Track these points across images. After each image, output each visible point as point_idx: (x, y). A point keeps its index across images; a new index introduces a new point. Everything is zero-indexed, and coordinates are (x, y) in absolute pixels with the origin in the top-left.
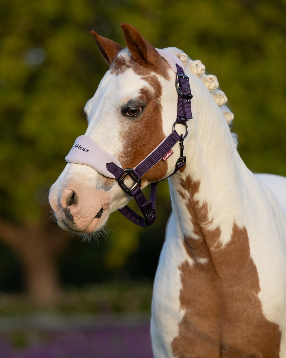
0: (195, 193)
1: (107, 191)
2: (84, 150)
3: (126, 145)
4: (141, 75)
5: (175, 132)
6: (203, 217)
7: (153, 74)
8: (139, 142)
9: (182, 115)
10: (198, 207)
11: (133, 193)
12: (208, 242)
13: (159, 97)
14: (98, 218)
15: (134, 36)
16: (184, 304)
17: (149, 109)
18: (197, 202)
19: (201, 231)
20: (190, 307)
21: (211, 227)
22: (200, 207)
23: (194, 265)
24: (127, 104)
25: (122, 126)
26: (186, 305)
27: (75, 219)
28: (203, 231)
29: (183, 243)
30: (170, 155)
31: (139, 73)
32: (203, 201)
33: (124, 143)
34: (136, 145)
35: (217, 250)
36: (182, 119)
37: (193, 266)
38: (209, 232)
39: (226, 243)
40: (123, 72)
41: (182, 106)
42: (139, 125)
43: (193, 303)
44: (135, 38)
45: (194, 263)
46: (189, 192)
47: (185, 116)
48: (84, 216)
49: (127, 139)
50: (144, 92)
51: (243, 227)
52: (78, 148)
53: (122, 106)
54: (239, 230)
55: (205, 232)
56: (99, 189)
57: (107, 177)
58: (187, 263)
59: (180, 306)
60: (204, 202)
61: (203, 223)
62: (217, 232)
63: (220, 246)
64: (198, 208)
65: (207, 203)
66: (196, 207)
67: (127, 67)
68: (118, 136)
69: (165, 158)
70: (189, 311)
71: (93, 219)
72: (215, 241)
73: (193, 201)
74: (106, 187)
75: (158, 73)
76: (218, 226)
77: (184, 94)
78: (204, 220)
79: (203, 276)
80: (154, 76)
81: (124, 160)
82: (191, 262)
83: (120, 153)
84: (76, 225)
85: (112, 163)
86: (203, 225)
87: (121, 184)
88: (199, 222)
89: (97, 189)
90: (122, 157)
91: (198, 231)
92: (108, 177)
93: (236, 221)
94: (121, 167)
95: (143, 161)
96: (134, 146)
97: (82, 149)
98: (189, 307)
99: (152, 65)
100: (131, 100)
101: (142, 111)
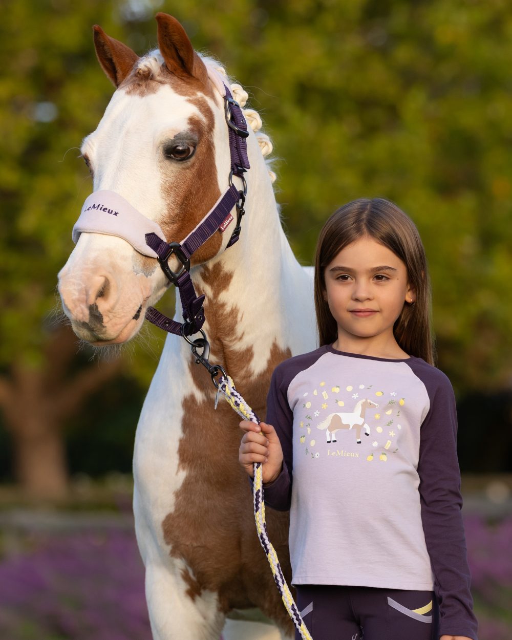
0: (222, 290)
1: (149, 277)
2: (110, 212)
3: (172, 205)
4: (185, 95)
5: (232, 187)
6: (228, 328)
7: (200, 94)
8: (189, 200)
9: (238, 161)
10: (223, 312)
11: (180, 281)
12: (232, 368)
13: (212, 131)
14: (136, 320)
15: (176, 34)
16: (185, 462)
17: (201, 149)
18: (223, 305)
19: (223, 351)
20: (195, 467)
21: (238, 346)
22: (225, 313)
23: (204, 402)
24: (174, 141)
25: (164, 175)
26: (188, 464)
27: (105, 319)
28: (225, 351)
29: (189, 367)
30: (229, 223)
31: (182, 93)
32: (233, 304)
33: (168, 202)
34: (187, 206)
35: (244, 381)
36: (239, 168)
37: (202, 403)
38: (233, 353)
39: (260, 373)
40: (154, 91)
41: (236, 148)
42: (189, 174)
43: (199, 462)
44: (176, 37)
45: (205, 398)
46: (212, 289)
47: (241, 164)
48: (118, 316)
49: (172, 195)
50: (193, 122)
51: (286, 347)
52: (101, 209)
53: (165, 143)
54: (280, 353)
55: (228, 353)
56: (138, 273)
57: (146, 256)
58: (192, 397)
59: (179, 465)
60: (234, 307)
61: (228, 339)
62: (248, 354)
63: (250, 376)
64: (222, 314)
65: (238, 308)
66: (221, 312)
67: (159, 84)
68: (159, 190)
69: (223, 227)
70: (193, 474)
71: (130, 321)
72: (242, 368)
73: (216, 303)
74: (147, 271)
75: (206, 95)
76: (250, 345)
77: (240, 129)
78: (229, 334)
79: (217, 420)
80: (202, 97)
81: (168, 229)
82: (199, 396)
83: (162, 217)
84: (106, 331)
85: (153, 234)
86: (226, 341)
87: (165, 267)
88: (221, 335)
89: (135, 273)
90: (166, 223)
91: (217, 350)
92: (148, 255)
93: (277, 339)
94: (165, 240)
95: (193, 231)
96: (184, 207)
97: (107, 211)
98: (193, 468)
99: (198, 80)
100: (179, 134)
101: (194, 152)
